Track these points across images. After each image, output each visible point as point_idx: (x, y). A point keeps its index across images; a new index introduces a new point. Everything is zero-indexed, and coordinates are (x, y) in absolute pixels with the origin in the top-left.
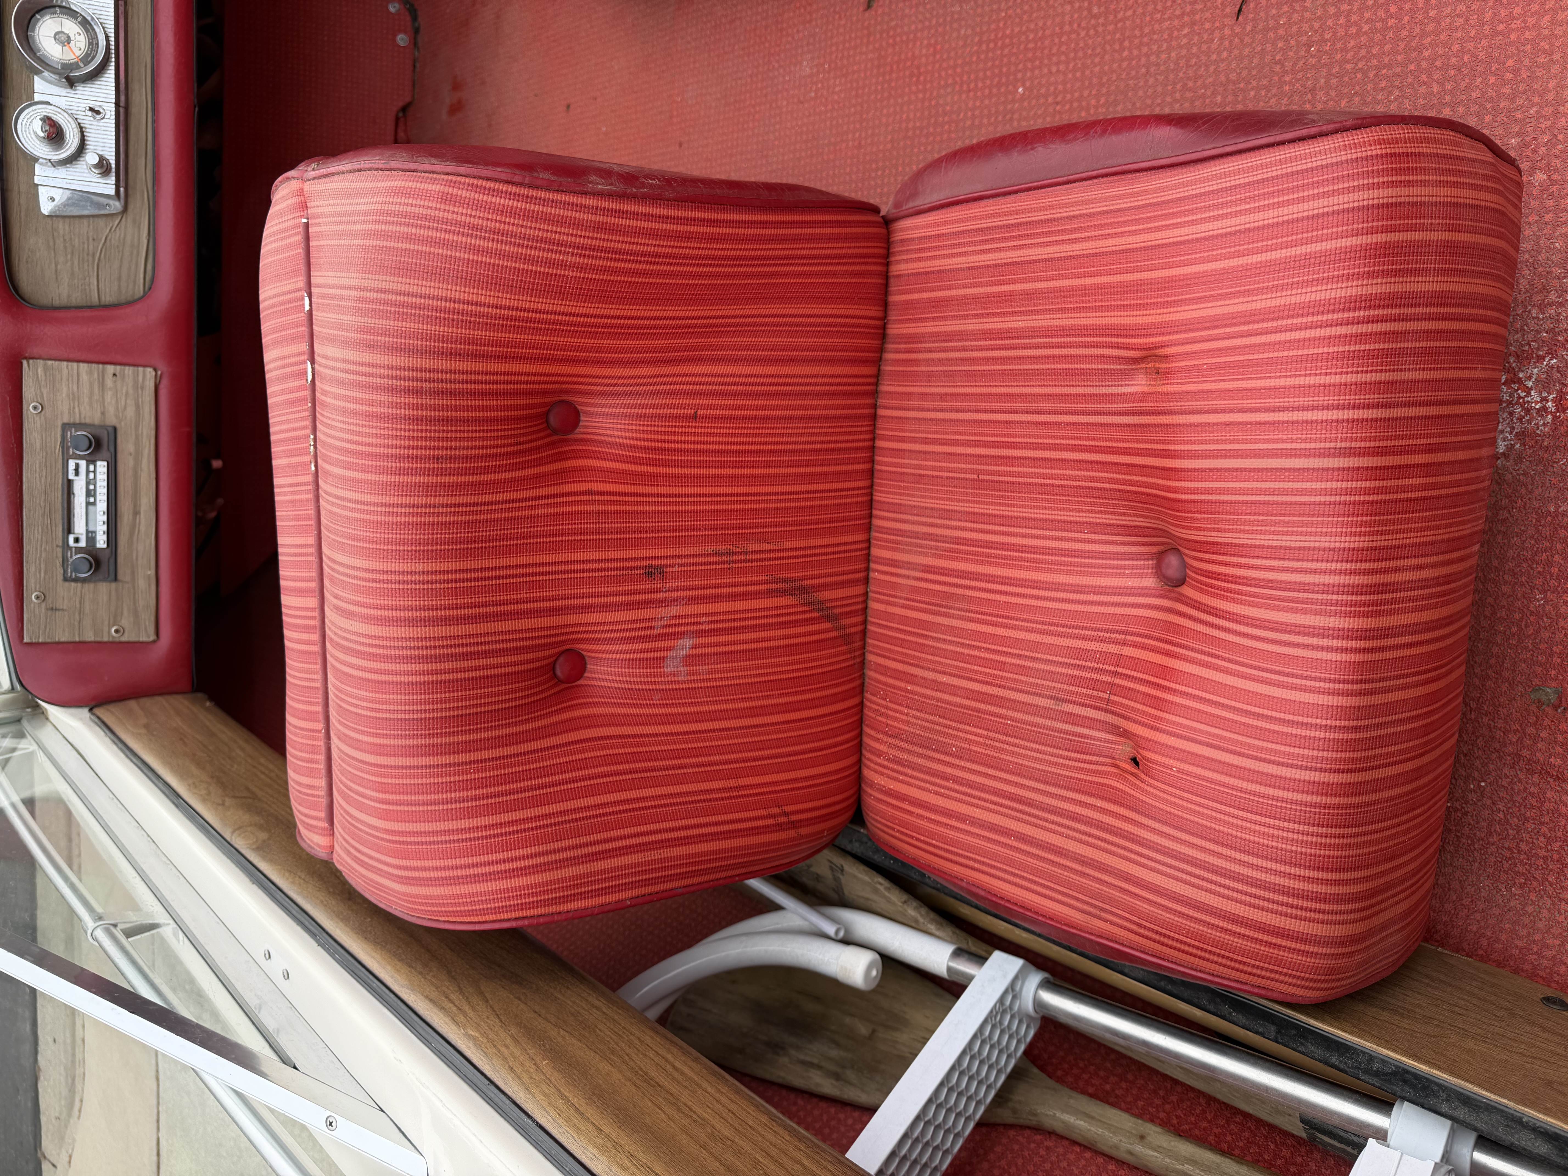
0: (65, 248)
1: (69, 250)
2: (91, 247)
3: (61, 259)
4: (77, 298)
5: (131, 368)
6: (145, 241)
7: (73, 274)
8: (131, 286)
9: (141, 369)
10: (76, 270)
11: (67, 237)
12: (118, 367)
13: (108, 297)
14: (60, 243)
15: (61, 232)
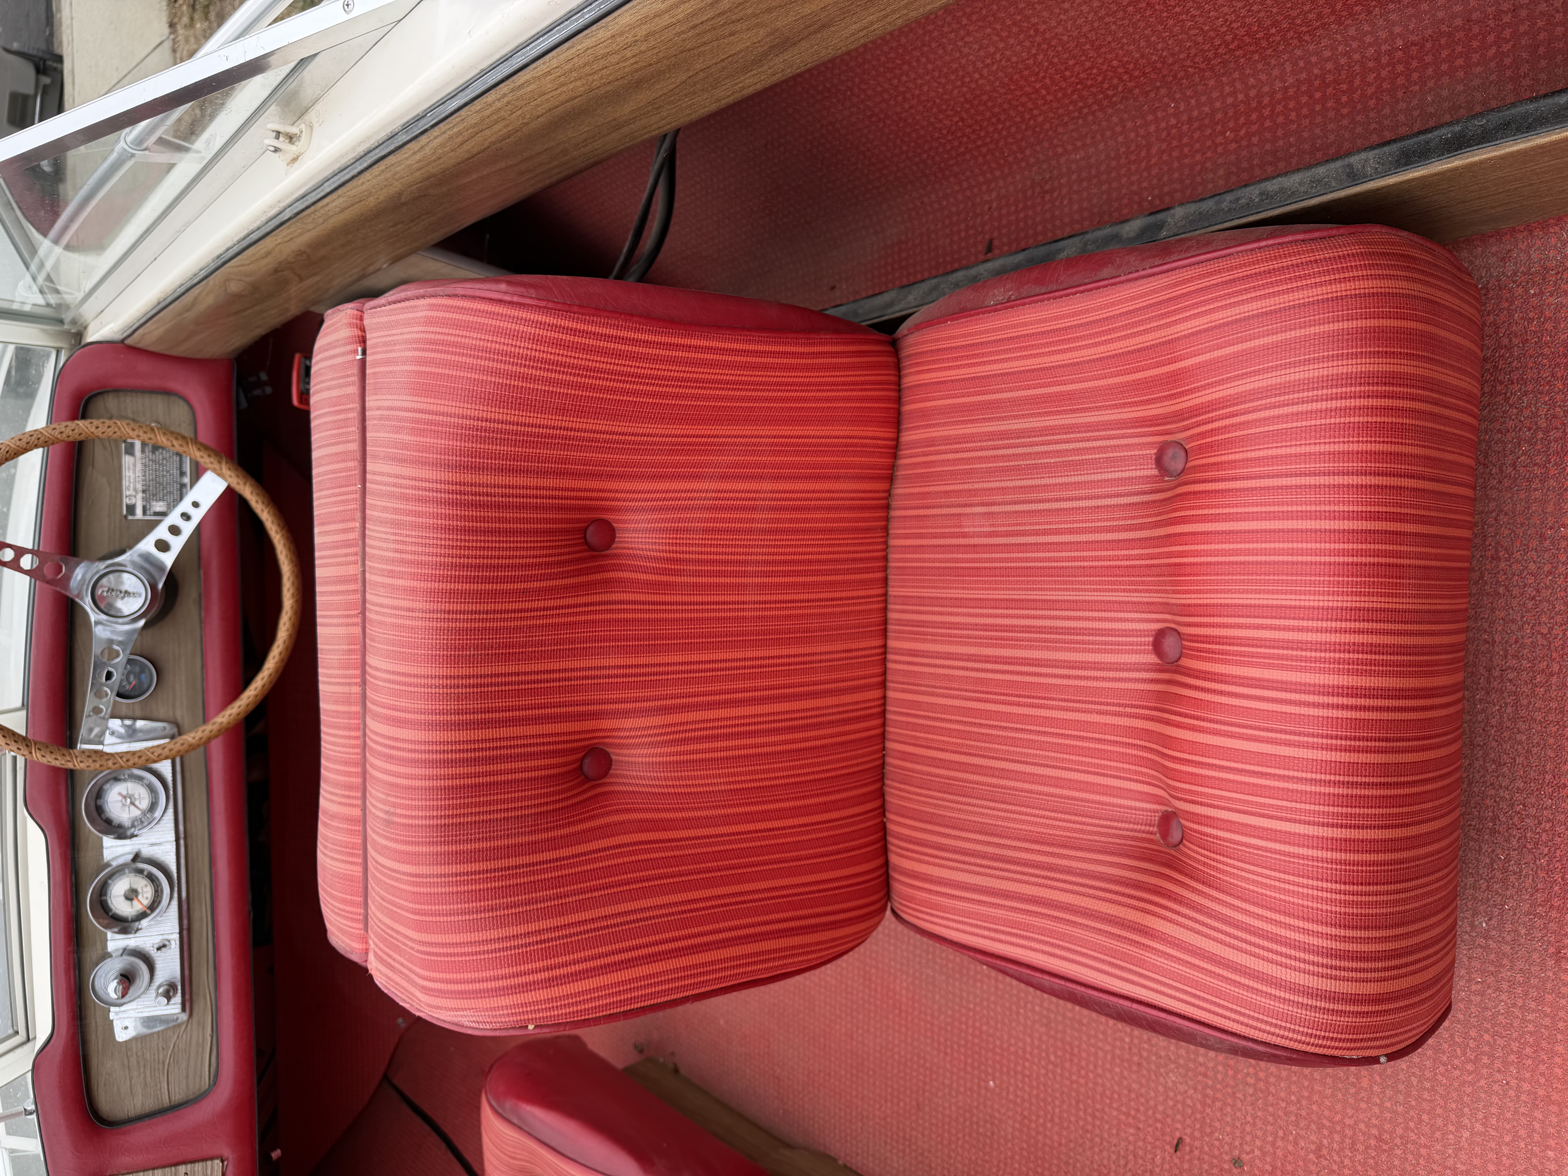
0: (138, 1063)
1: (142, 1063)
2: (161, 1057)
3: (135, 1074)
4: (150, 1104)
5: (201, 1164)
6: (209, 1038)
7: (146, 1084)
8: (197, 1080)
9: (209, 1163)
10: (148, 1079)
11: (140, 1054)
12: (189, 1166)
13: (178, 1095)
14: (133, 1060)
15: (134, 1050)
